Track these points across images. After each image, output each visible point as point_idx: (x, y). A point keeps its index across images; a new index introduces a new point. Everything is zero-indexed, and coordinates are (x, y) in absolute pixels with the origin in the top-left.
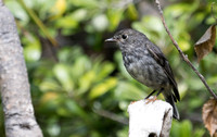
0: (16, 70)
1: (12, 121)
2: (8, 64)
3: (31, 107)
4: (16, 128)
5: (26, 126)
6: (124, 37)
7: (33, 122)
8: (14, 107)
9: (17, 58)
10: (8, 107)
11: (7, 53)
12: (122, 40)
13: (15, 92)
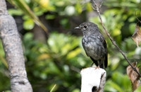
0: (16, 51)
1: (15, 80)
2: (12, 48)
3: (25, 72)
4: (17, 84)
5: (23, 83)
6: (85, 27)
7: (26, 80)
8: (15, 72)
9: (17, 44)
10: (12, 72)
11: (11, 41)
12: (84, 29)
13: (16, 64)
